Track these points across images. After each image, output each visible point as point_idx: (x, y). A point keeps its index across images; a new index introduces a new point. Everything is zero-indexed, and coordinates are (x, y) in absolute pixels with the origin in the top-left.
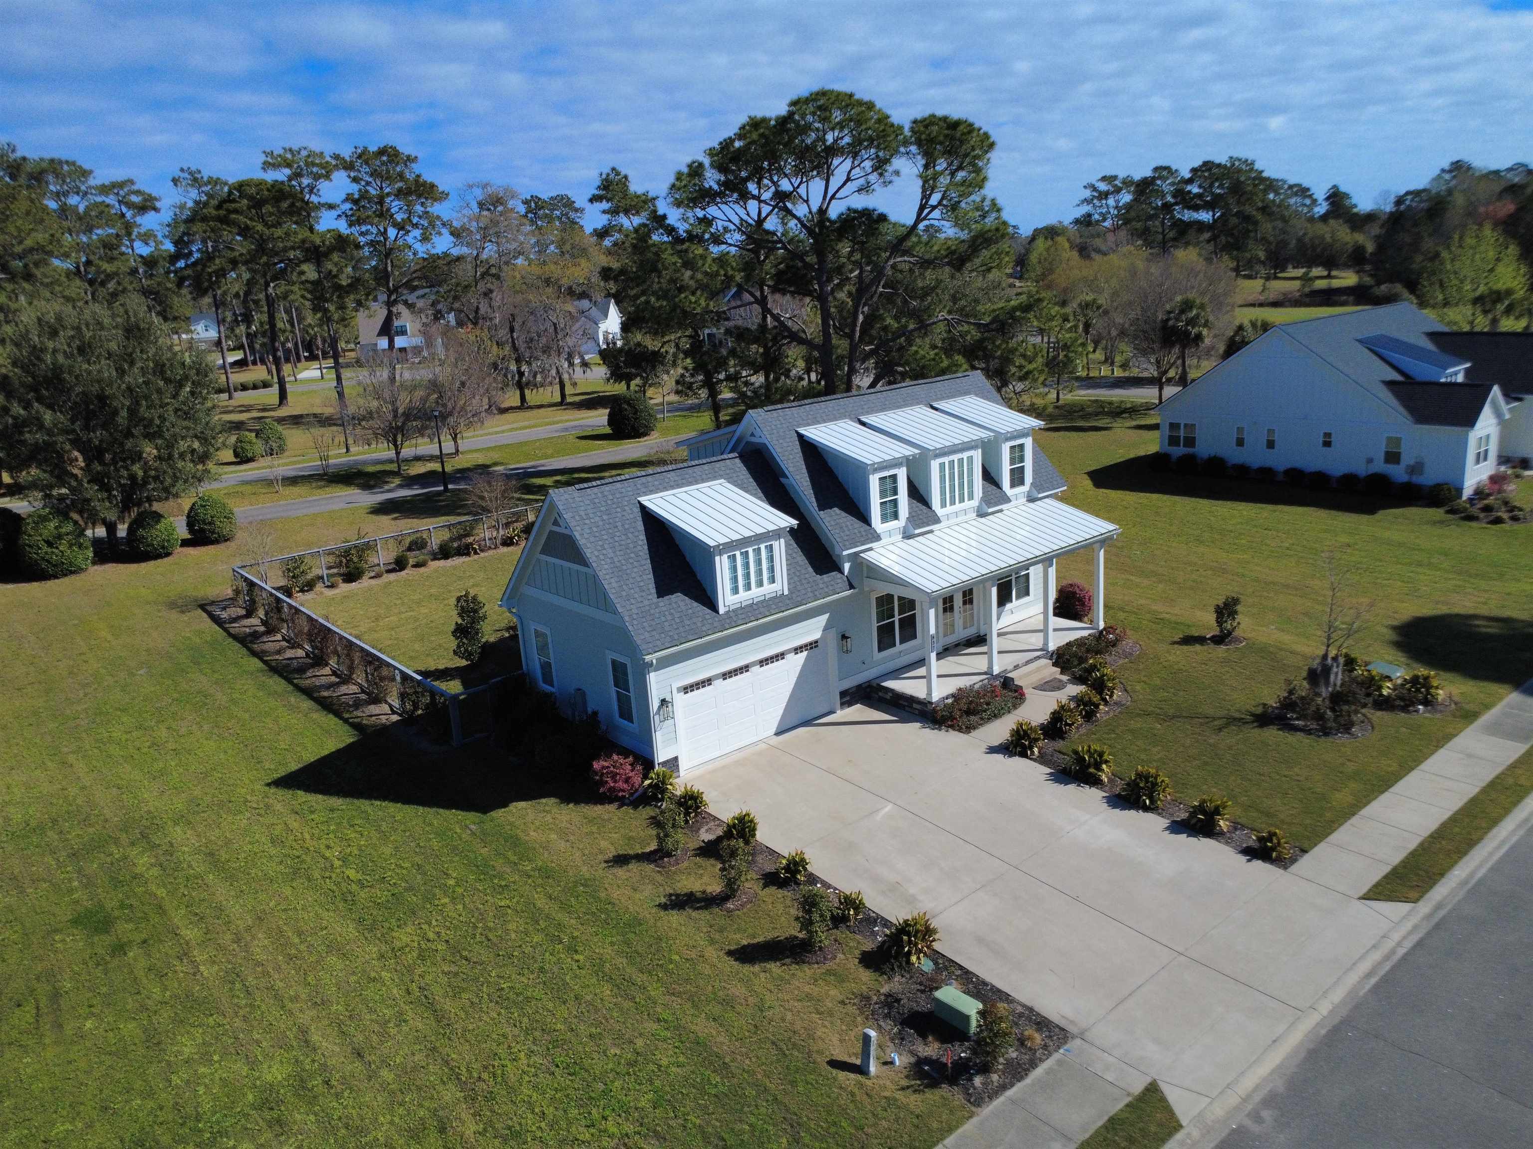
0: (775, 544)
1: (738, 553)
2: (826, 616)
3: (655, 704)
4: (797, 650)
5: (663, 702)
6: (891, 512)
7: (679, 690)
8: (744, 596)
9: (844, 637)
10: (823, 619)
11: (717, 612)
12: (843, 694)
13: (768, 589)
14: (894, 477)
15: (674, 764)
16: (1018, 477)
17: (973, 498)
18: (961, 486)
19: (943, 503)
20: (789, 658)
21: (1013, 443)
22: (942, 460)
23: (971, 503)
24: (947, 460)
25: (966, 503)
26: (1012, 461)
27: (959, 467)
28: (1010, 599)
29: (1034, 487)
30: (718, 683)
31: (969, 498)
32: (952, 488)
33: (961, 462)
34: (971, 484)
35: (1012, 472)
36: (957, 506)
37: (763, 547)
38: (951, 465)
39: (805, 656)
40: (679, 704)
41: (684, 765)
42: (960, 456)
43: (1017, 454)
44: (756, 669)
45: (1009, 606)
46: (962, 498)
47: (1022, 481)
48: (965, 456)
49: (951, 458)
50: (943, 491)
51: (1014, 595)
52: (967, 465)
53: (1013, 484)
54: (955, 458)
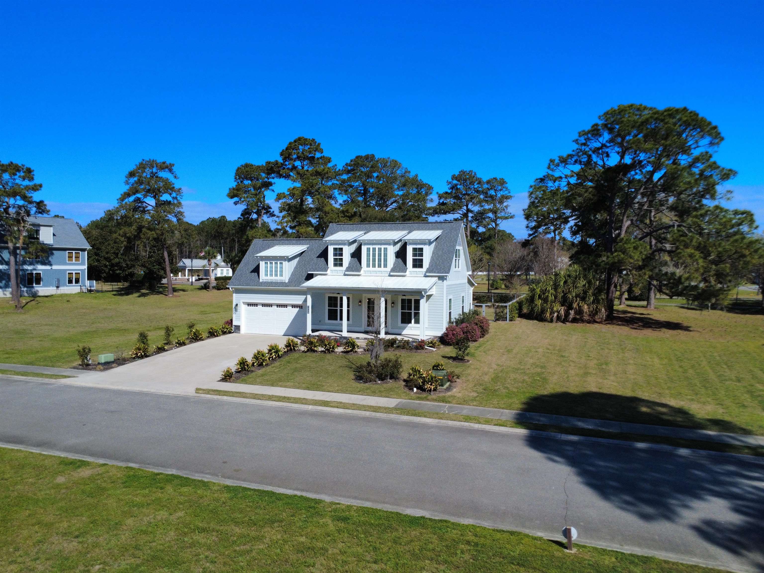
0: (284, 263)
1: (269, 262)
3: (234, 305)
4: (294, 306)
5: (237, 305)
6: (339, 263)
7: (244, 303)
8: (269, 278)
10: (305, 297)
11: (259, 280)
13: (279, 279)
14: (342, 249)
15: (238, 328)
16: (418, 264)
17: (386, 267)
18: (380, 260)
19: (368, 266)
20: (290, 308)
21: (415, 246)
22: (368, 246)
23: (385, 269)
24: (371, 247)
25: (382, 269)
26: (414, 255)
27: (379, 251)
28: (410, 322)
29: (428, 270)
30: (260, 307)
31: (384, 267)
32: (374, 260)
33: (380, 249)
34: (385, 260)
35: (414, 260)
36: (377, 268)
37: (279, 262)
38: (374, 249)
39: (297, 310)
40: (243, 308)
41: (243, 330)
42: (380, 246)
43: (418, 252)
44: (275, 307)
45: (410, 325)
46: (380, 266)
47: (421, 266)
48: (383, 247)
49: (374, 246)
50: (368, 260)
51: (413, 321)
52: (384, 251)
53: (415, 266)
54: (377, 247)
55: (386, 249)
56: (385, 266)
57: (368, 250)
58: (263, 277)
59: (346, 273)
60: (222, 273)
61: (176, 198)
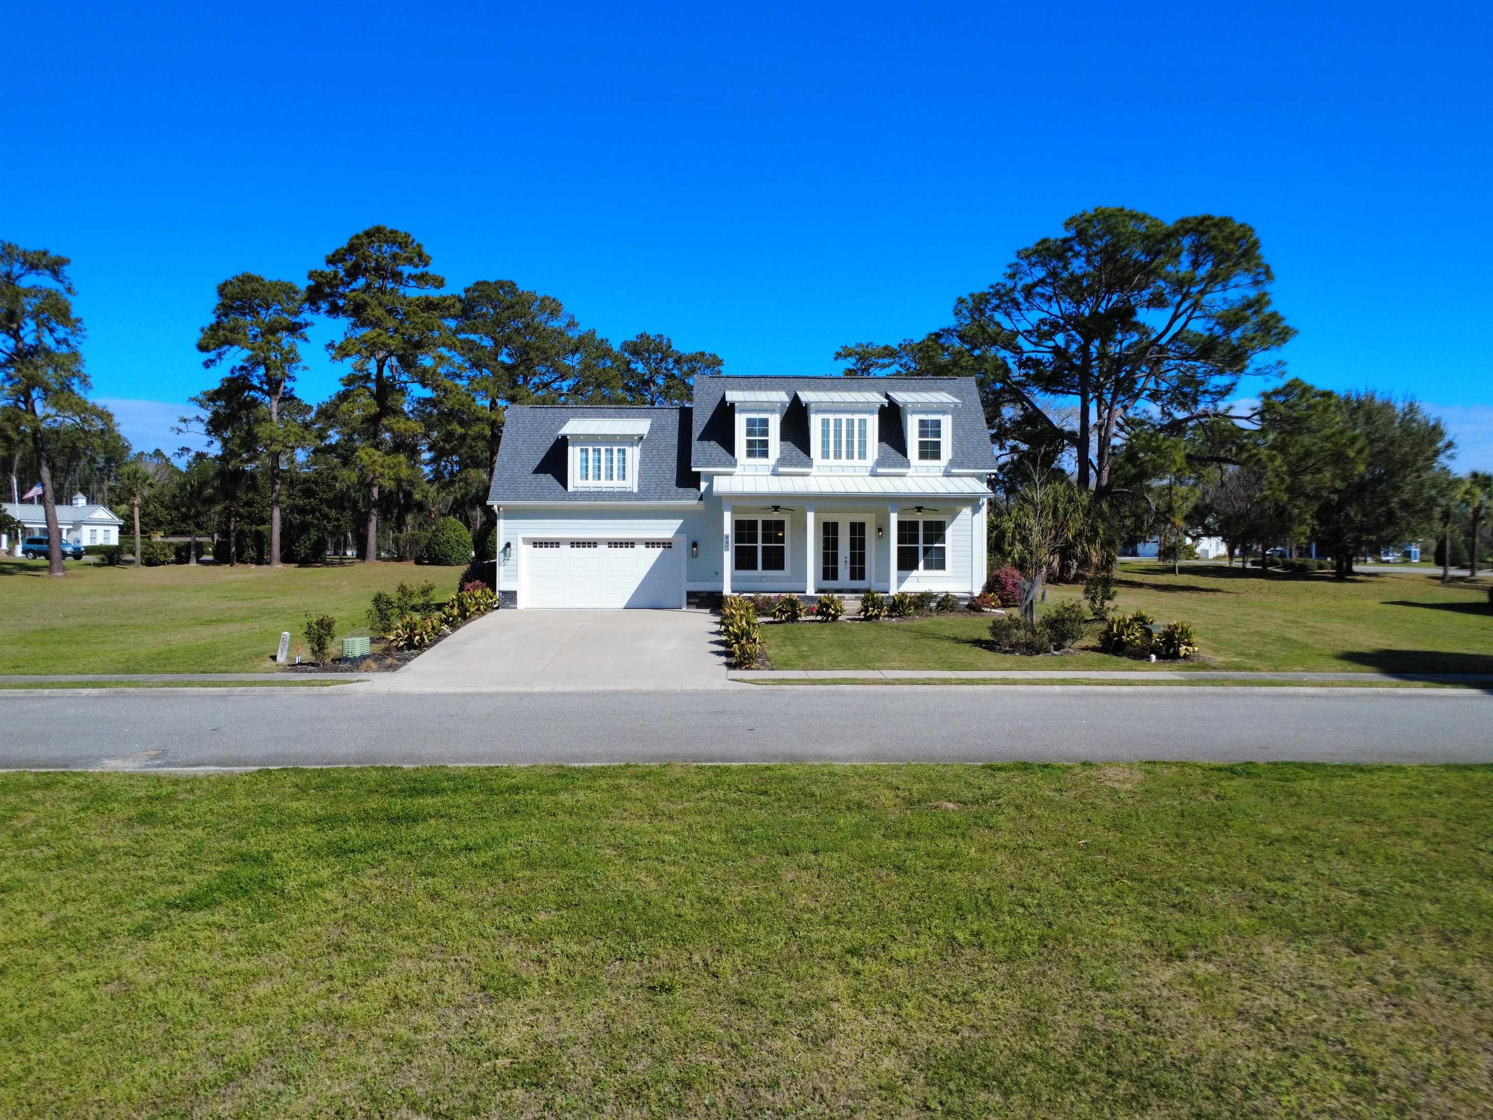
0: (629, 450)
1: (590, 449)
2: (680, 521)
3: (500, 546)
4: (650, 544)
5: (508, 545)
6: (758, 449)
7: (526, 541)
8: (592, 484)
9: (695, 545)
10: (678, 523)
11: (566, 487)
12: (691, 595)
13: (616, 484)
14: (765, 422)
15: (510, 597)
16: (930, 451)
17: (865, 458)
18: (850, 444)
19: (825, 455)
20: (640, 548)
21: (924, 417)
22: (826, 416)
23: (862, 462)
24: (831, 417)
25: (856, 461)
26: (922, 434)
27: (848, 426)
28: (915, 567)
29: (953, 463)
30: (565, 548)
31: (860, 458)
32: (838, 444)
33: (850, 423)
34: (863, 444)
35: (922, 445)
36: (844, 461)
37: (615, 449)
38: (838, 423)
39: (658, 551)
40: (523, 553)
41: (523, 602)
42: (850, 416)
43: (930, 429)
44: (603, 548)
45: (914, 573)
46: (850, 456)
47: (937, 456)
48: (856, 417)
49: (838, 416)
50: (825, 444)
51: (921, 564)
52: (860, 426)
53: (923, 456)
54: (844, 417)
55: (863, 422)
56: (863, 455)
57: (825, 423)
58: (575, 480)
59: (781, 470)
60: (93, 538)
61: (65, 341)
